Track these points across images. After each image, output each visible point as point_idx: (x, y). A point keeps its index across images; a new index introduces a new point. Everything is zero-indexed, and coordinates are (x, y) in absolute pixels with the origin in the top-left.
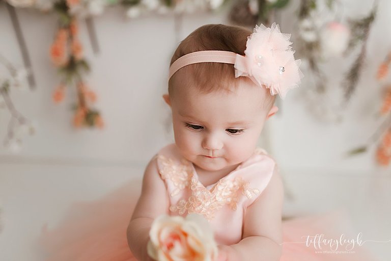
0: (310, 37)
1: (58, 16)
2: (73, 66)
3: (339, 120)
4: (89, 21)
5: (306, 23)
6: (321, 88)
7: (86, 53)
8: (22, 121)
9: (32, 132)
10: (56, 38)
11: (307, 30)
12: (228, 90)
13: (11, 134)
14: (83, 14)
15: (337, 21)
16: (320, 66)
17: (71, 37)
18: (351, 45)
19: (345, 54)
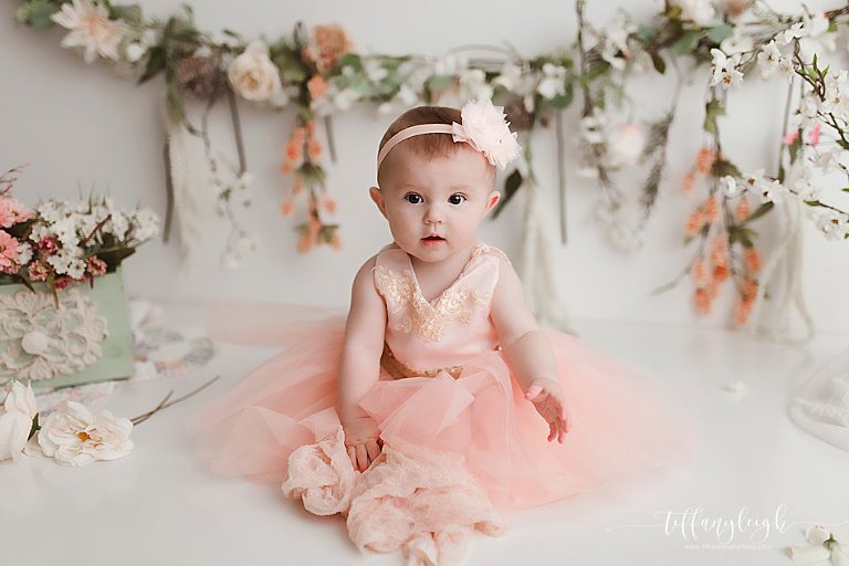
0: (594, 138)
1: (298, 109)
2: (309, 170)
3: (641, 245)
4: (328, 120)
5: (589, 122)
6: (615, 206)
7: (322, 159)
8: (243, 234)
9: (253, 247)
10: (292, 136)
11: (592, 129)
12: (446, 156)
13: (229, 249)
14: (324, 112)
15: (629, 123)
16: (610, 175)
17: (309, 135)
18: (648, 151)
19: (641, 161)
